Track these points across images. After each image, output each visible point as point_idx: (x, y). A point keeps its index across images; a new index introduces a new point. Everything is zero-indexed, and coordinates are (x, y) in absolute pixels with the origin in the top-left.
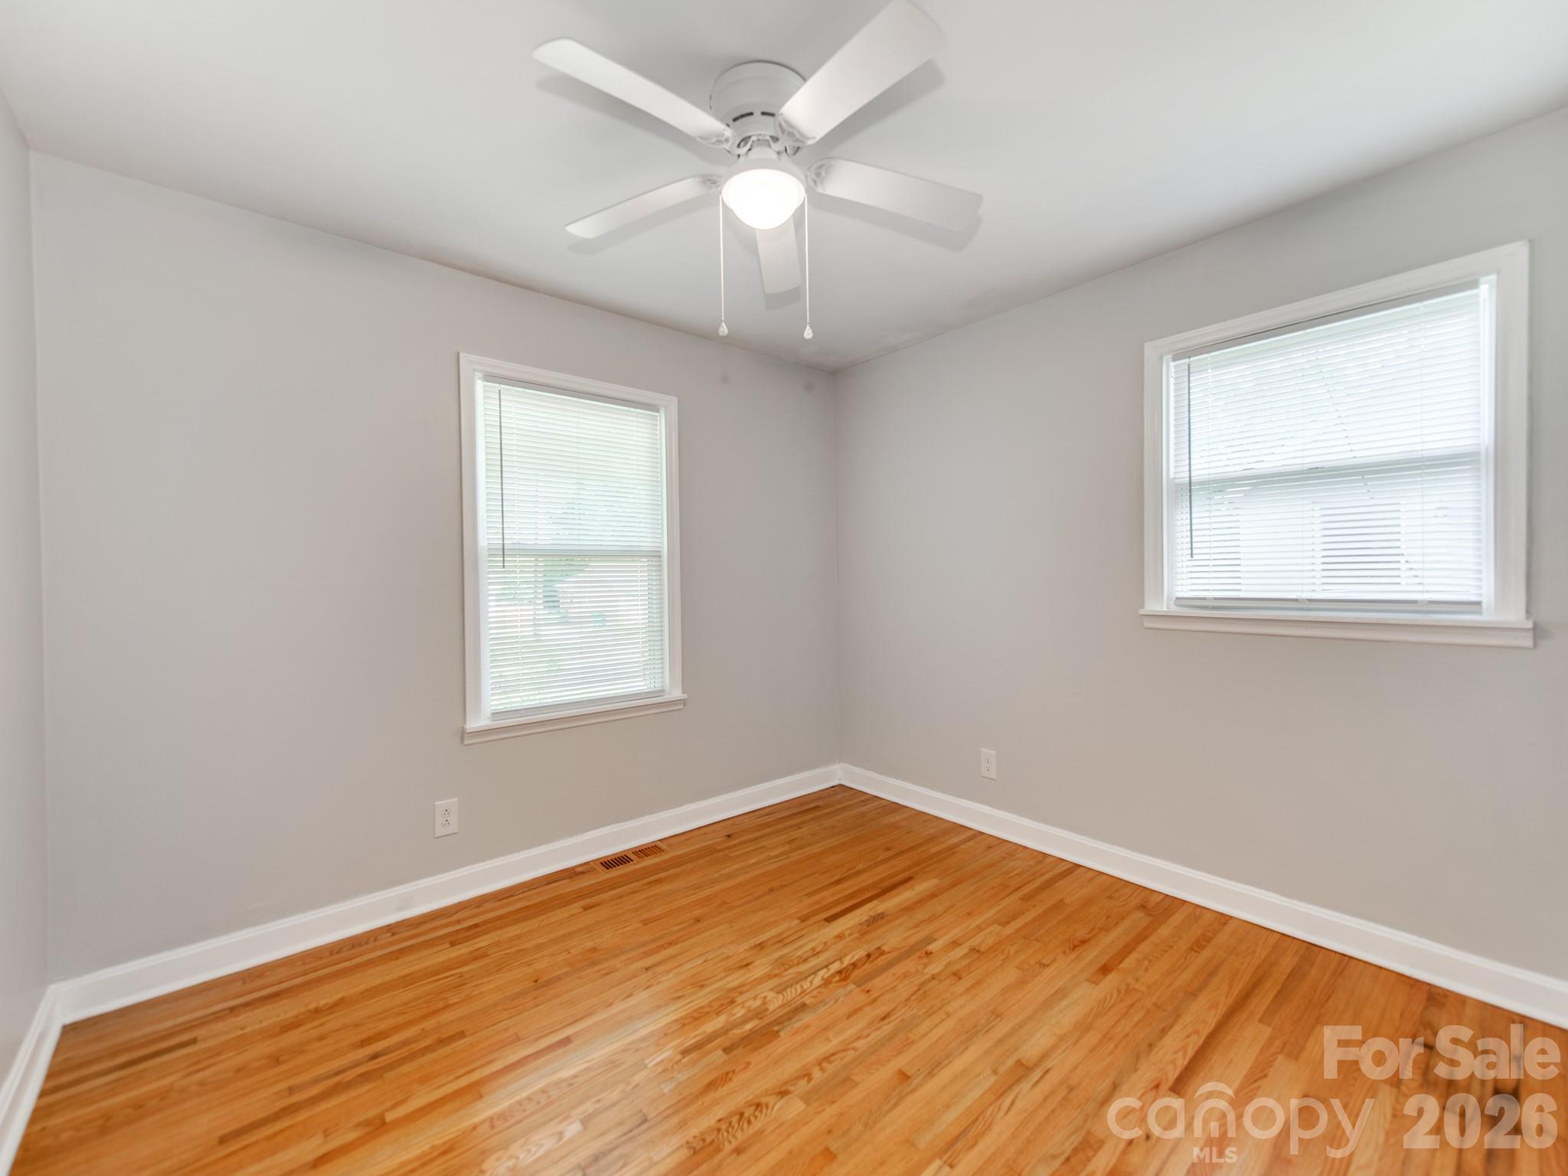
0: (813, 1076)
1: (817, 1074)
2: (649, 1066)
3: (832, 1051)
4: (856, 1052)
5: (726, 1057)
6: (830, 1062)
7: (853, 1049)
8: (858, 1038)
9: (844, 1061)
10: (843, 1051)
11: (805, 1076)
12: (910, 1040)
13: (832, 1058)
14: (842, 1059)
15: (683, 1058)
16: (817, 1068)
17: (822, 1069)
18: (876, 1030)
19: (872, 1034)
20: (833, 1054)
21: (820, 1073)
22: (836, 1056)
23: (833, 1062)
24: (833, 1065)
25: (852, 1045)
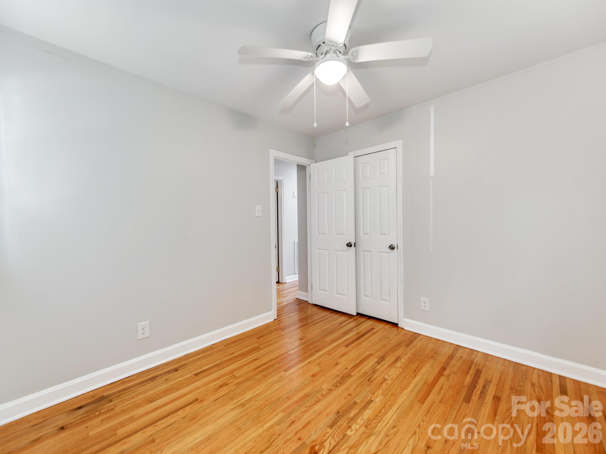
0: (321, 396)
1: (320, 397)
2: (380, 396)
3: (315, 405)
4: (306, 406)
5: (355, 400)
6: (315, 401)
7: (307, 407)
8: (305, 412)
9: (310, 402)
10: (311, 406)
11: (324, 396)
12: (283, 412)
13: (315, 402)
14: (311, 403)
15: (370, 399)
16: (320, 399)
17: (318, 398)
18: (297, 416)
19: (299, 414)
20: (314, 404)
21: (318, 397)
22: (313, 403)
23: (314, 401)
24: (314, 400)
25: (307, 408)
